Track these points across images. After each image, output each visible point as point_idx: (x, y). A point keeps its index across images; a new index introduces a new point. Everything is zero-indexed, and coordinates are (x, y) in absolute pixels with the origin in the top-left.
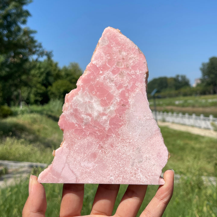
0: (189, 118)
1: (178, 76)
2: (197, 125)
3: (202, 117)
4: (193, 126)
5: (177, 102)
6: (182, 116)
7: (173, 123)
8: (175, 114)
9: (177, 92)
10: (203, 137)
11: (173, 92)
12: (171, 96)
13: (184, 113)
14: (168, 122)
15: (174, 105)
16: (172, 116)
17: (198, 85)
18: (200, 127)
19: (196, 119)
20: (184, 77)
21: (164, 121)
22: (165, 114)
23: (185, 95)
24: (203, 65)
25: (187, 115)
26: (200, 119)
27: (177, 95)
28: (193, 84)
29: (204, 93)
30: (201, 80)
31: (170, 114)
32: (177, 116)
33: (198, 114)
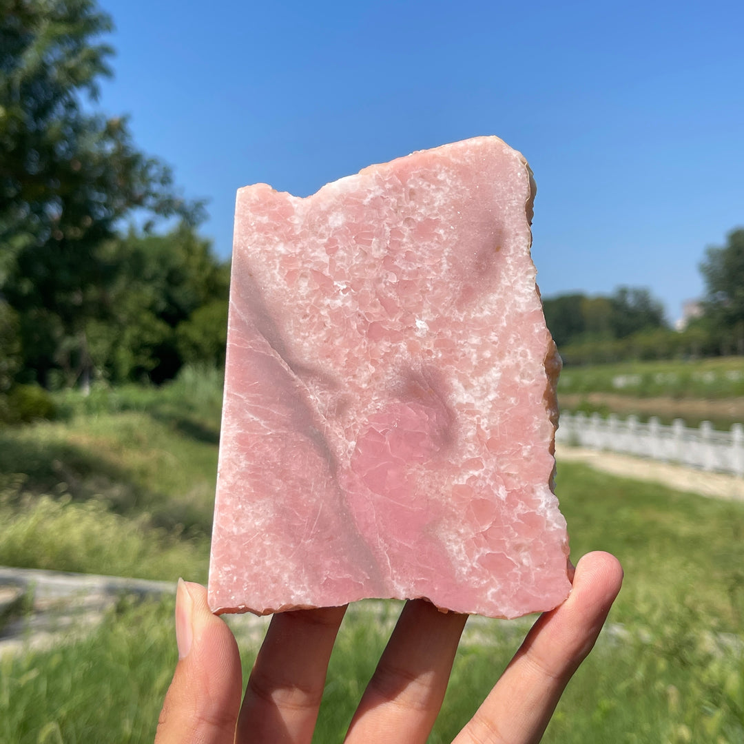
0: (661, 435)
1: (623, 292)
2: (689, 458)
3: (706, 430)
4: (674, 463)
5: (620, 381)
6: (639, 429)
7: (607, 450)
8: (613, 422)
9: (620, 346)
10: (707, 500)
11: (608, 345)
12: (600, 360)
13: (644, 418)
14: (590, 446)
15: (609, 389)
16: (603, 425)
17: (692, 323)
18: (699, 467)
19: (685, 438)
20: (643, 297)
21: (575, 443)
22: (580, 419)
23: (649, 356)
24: (712, 253)
25: (654, 426)
26: (699, 439)
27: (620, 358)
28: (677, 320)
29: (713, 350)
30: (702, 304)
31: (595, 420)
32: (620, 429)
33: (692, 423)
